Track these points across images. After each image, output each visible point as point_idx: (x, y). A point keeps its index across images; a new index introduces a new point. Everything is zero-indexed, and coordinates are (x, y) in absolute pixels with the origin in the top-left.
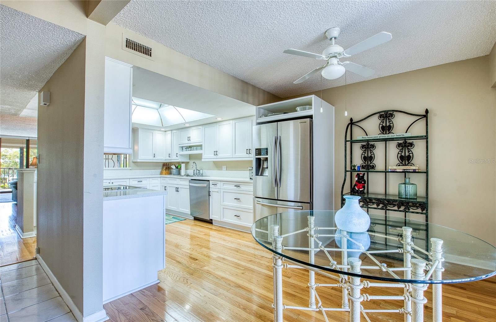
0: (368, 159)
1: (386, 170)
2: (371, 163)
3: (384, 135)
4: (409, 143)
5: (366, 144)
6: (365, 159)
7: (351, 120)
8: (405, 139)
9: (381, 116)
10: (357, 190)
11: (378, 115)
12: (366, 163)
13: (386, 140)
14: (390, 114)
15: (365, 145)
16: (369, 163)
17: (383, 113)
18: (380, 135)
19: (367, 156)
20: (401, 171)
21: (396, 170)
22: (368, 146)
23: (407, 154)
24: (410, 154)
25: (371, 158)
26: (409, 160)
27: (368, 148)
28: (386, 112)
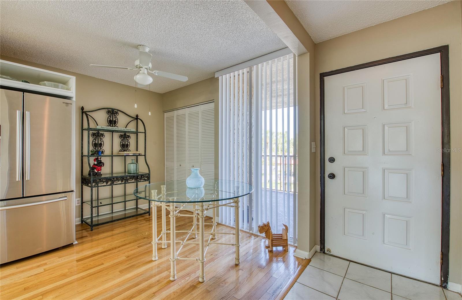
0: (98, 145)
1: (112, 154)
2: (101, 149)
3: (110, 127)
4: (128, 135)
5: (97, 133)
6: (95, 145)
7: (82, 108)
8: (125, 132)
9: (108, 112)
10: (96, 173)
11: (107, 110)
12: (97, 149)
13: (112, 131)
14: (116, 112)
15: (95, 134)
17: (111, 110)
18: (108, 127)
19: (97, 143)
20: (132, 154)
21: (129, 154)
22: (98, 134)
23: (126, 143)
24: (128, 143)
25: (101, 145)
26: (127, 147)
27: (98, 136)
28: (113, 110)
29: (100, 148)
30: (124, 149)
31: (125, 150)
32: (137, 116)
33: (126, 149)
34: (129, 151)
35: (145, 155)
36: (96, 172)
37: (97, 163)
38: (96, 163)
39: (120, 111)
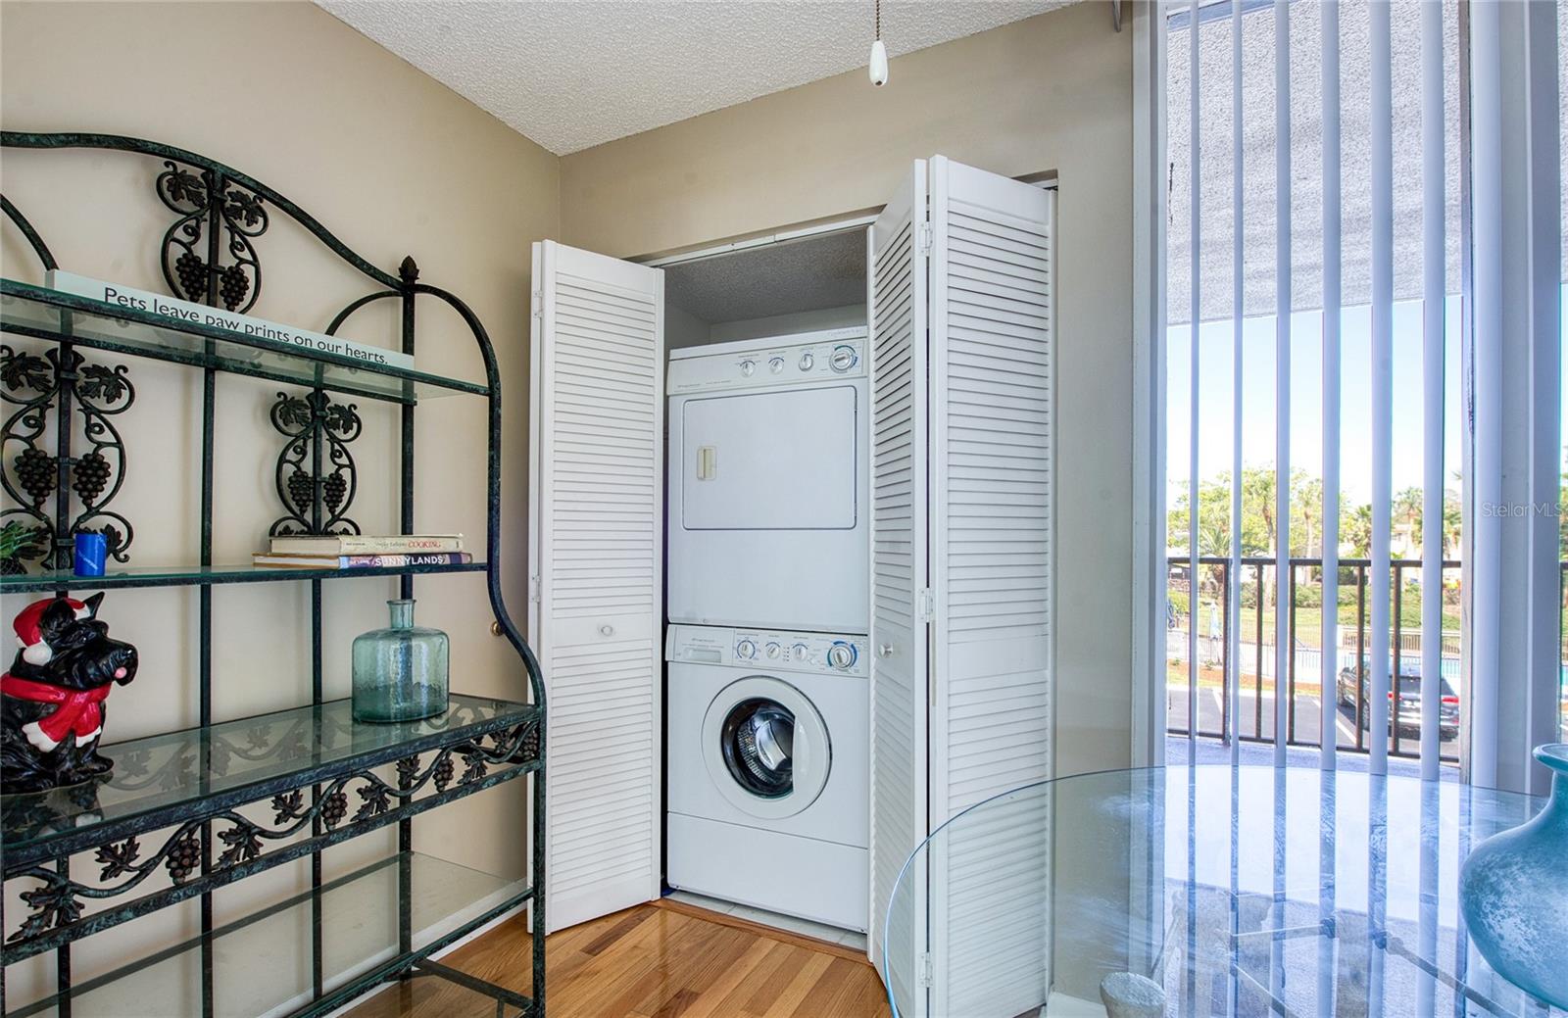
1: (206, 560)
2: (92, 512)
4: (341, 411)
5: (51, 354)
6: (33, 474)
10: (50, 759)
11: (159, 165)
12: (50, 508)
14: (238, 196)
15: (35, 362)
16: (78, 508)
17: (196, 172)
19: (52, 454)
21: (377, 563)
22: (60, 372)
23: (328, 469)
24: (341, 466)
25: (92, 474)
26: (334, 500)
27: (66, 386)
28: (216, 177)
29: (87, 501)
30: (308, 517)
31: (317, 520)
32: (409, 268)
33: (326, 516)
34: (346, 532)
35: (490, 567)
36: (47, 743)
37: (56, 650)
38: (40, 653)
39: (281, 202)
